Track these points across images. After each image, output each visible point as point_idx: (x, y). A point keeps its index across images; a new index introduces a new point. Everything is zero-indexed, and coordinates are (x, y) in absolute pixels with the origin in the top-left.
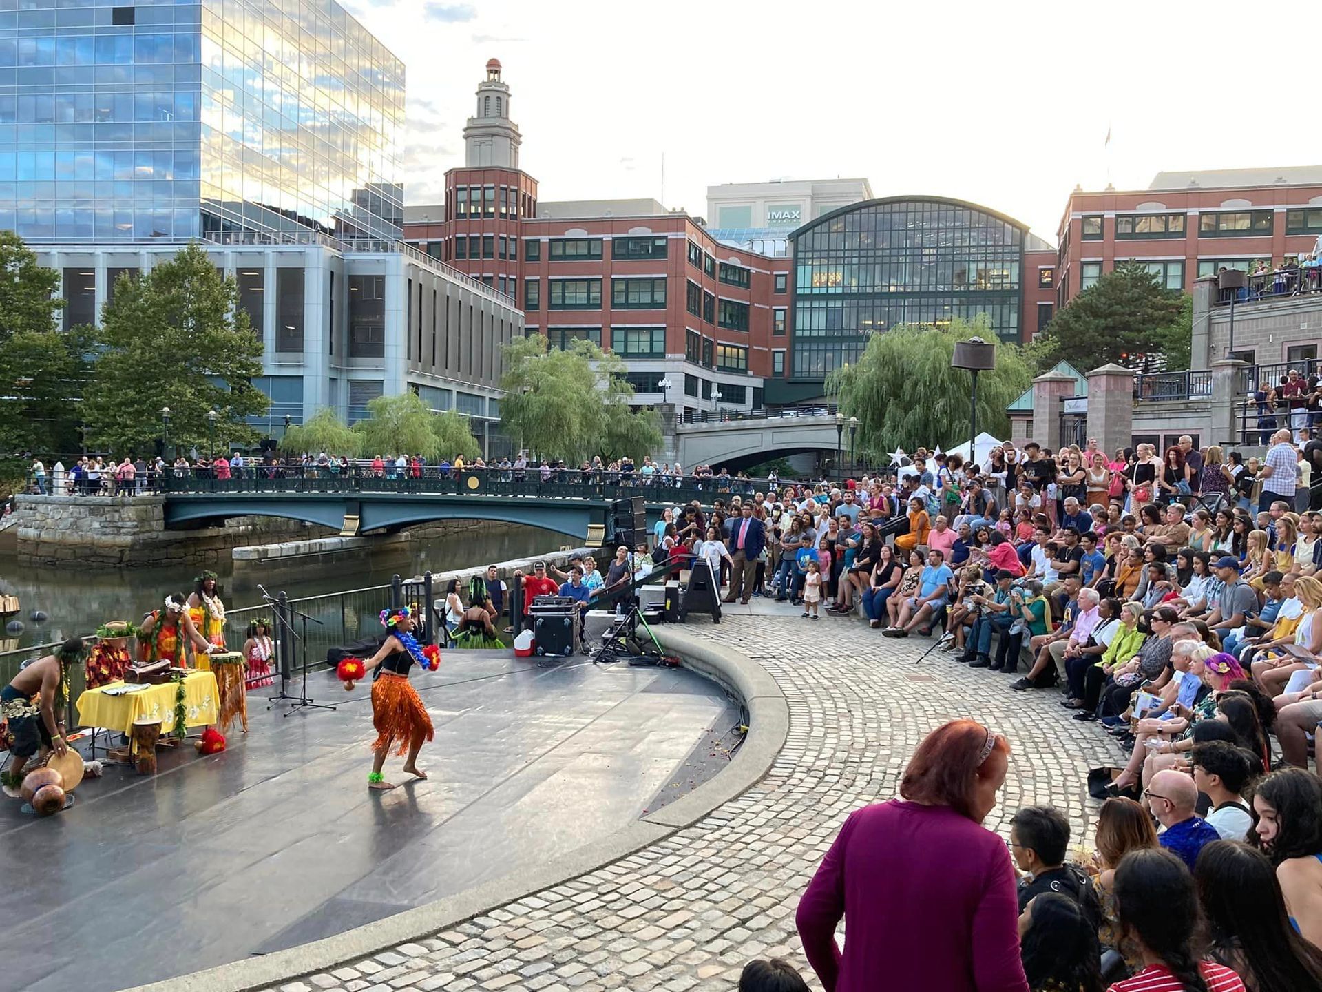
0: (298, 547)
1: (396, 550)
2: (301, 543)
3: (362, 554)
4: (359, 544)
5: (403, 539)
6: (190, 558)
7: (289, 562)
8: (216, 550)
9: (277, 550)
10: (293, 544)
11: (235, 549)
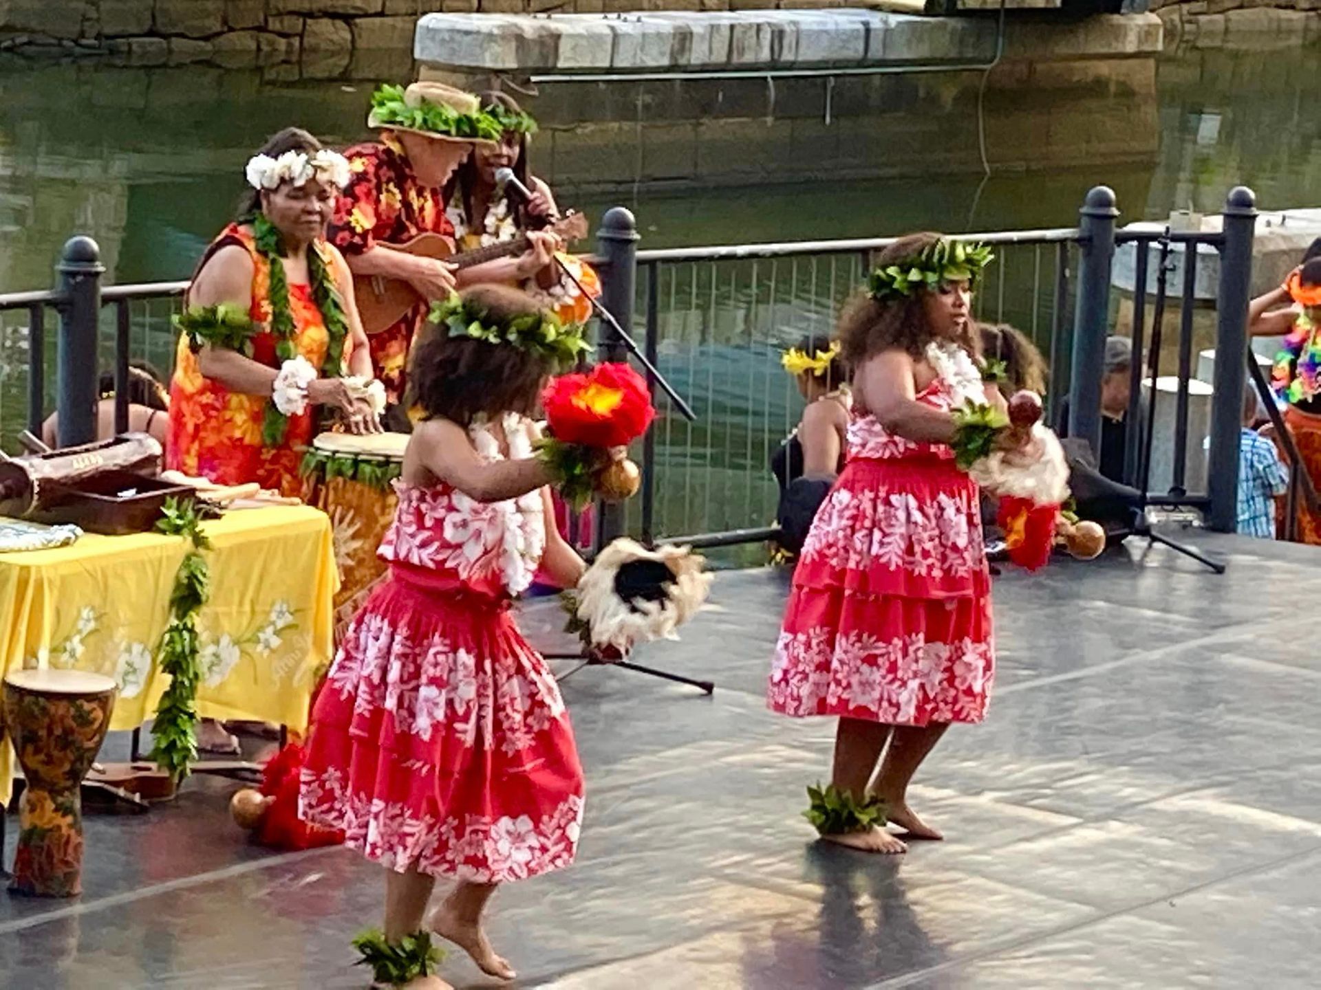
0: (684, 37)
1: (1098, 87)
2: (696, 21)
3: (948, 94)
4: (943, 46)
5: (1131, 48)
6: (245, 41)
7: (642, 99)
8: (348, 18)
9: (594, 39)
10: (664, 22)
11: (429, 20)
